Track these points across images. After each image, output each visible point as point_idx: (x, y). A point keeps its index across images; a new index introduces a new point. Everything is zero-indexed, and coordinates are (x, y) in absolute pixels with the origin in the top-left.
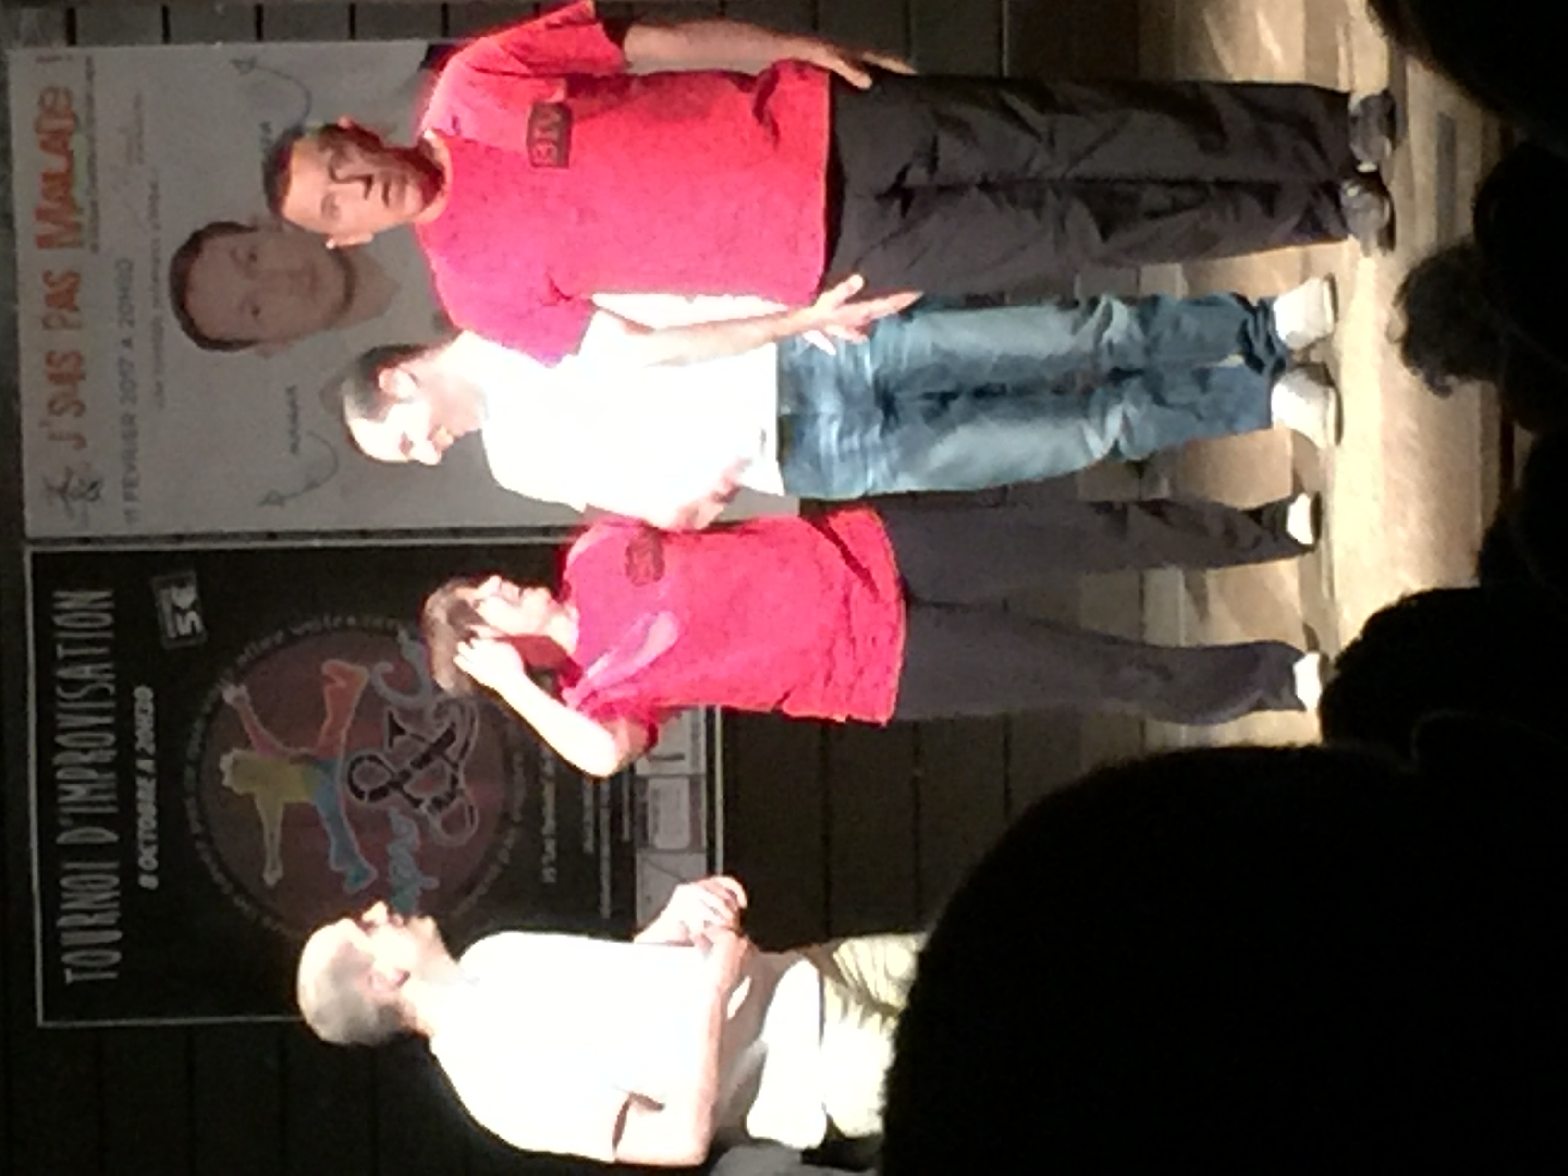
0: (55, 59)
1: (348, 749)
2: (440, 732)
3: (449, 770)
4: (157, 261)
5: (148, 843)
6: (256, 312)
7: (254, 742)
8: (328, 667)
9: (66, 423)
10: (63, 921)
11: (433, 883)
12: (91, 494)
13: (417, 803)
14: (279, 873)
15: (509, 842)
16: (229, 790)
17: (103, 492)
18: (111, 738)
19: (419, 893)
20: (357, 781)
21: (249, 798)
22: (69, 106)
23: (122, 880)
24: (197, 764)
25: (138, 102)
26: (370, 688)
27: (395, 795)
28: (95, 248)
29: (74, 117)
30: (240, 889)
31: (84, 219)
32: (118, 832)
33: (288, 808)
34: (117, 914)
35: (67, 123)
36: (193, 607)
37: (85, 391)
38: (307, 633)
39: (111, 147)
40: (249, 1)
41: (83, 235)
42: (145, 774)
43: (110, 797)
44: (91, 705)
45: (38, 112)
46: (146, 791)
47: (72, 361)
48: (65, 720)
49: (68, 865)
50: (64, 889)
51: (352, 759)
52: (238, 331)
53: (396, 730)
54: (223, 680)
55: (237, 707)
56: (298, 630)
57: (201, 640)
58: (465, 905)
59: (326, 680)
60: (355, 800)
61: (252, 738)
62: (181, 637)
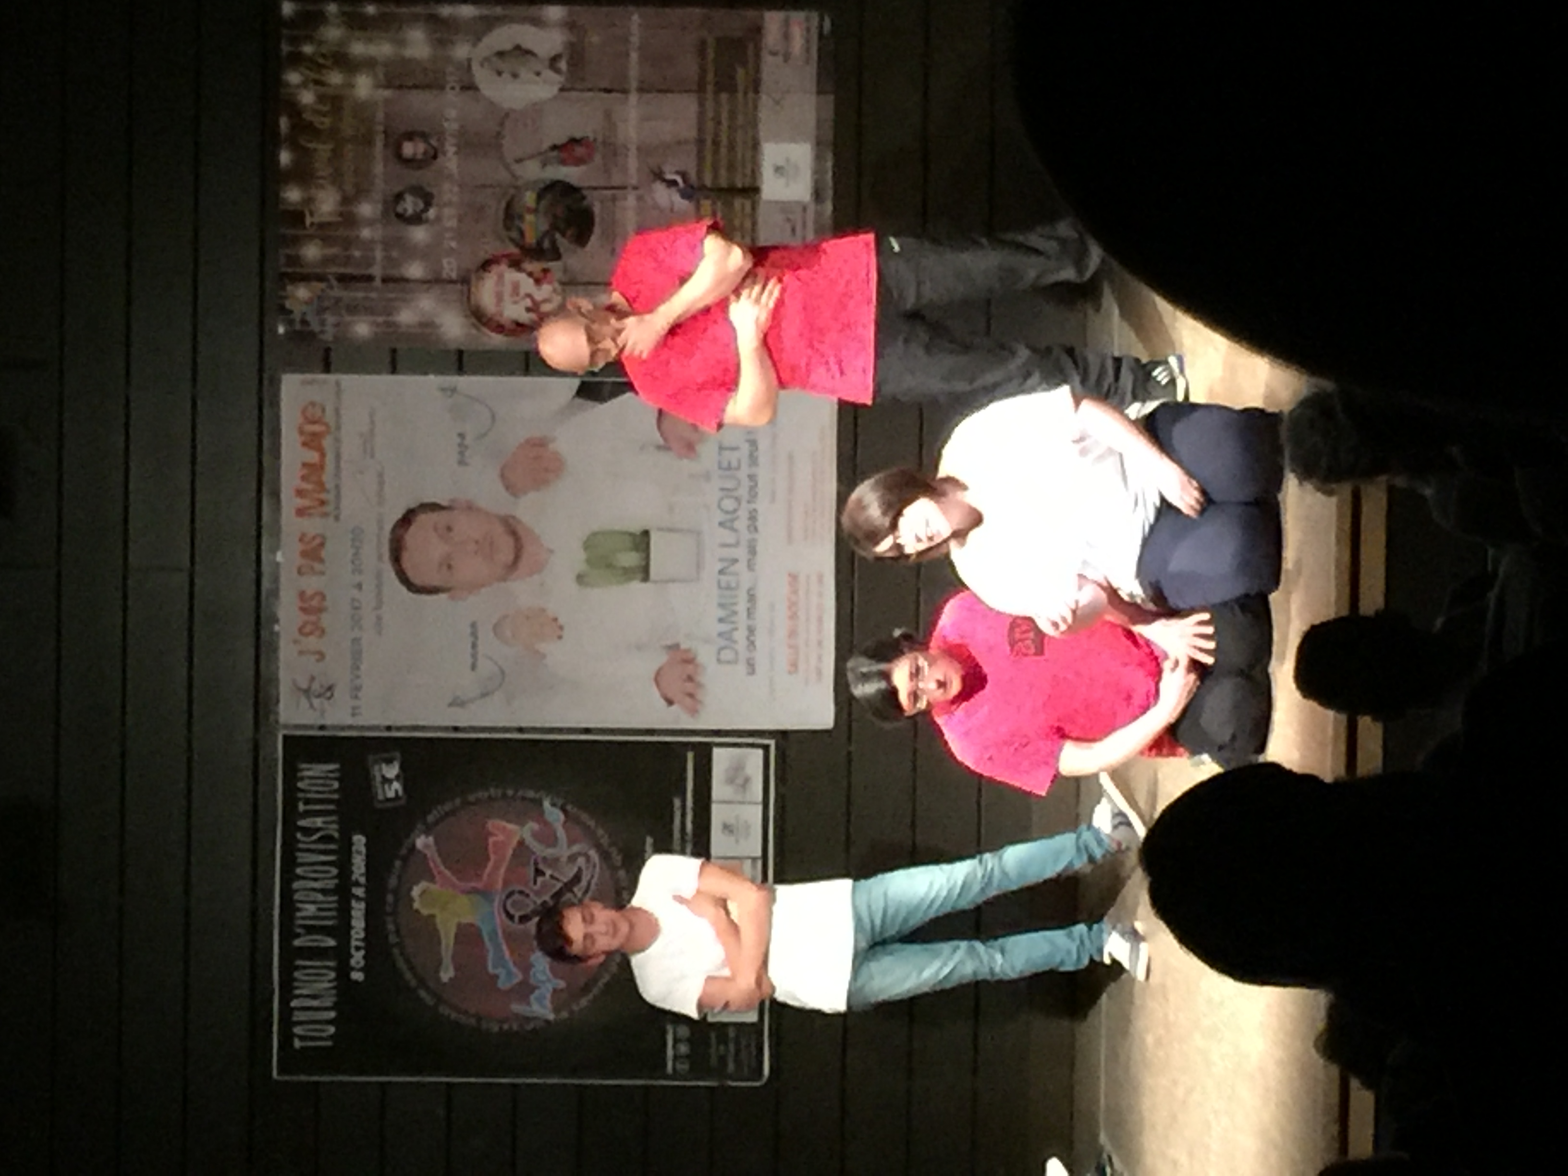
0: (315, 382)
1: (506, 883)
2: (570, 875)
4: (381, 528)
5: (358, 948)
6: (450, 567)
7: (438, 878)
8: (492, 825)
9: (312, 642)
10: (294, 1003)
11: (562, 984)
12: (328, 694)
14: (451, 973)
16: (417, 911)
17: (336, 694)
18: (334, 871)
19: (551, 989)
20: (510, 908)
21: (432, 916)
22: (323, 416)
23: (338, 975)
24: (396, 892)
25: (372, 415)
26: (521, 843)
27: (536, 920)
28: (337, 518)
29: (326, 425)
30: (422, 982)
31: (330, 497)
32: (337, 939)
33: (459, 925)
34: (334, 999)
35: (321, 428)
36: (397, 778)
37: (326, 620)
38: (478, 802)
39: (350, 446)
40: (453, 346)
41: (329, 508)
42: (358, 899)
43: (334, 913)
44: (321, 847)
45: (300, 420)
46: (358, 910)
47: (317, 598)
48: (302, 857)
49: (300, 962)
50: (298, 980)
51: (507, 892)
52: (436, 582)
53: (539, 872)
54: (417, 832)
55: (426, 852)
56: (471, 798)
57: (403, 802)
58: (584, 1002)
59: (490, 834)
60: (509, 923)
61: (436, 874)
62: (389, 800)
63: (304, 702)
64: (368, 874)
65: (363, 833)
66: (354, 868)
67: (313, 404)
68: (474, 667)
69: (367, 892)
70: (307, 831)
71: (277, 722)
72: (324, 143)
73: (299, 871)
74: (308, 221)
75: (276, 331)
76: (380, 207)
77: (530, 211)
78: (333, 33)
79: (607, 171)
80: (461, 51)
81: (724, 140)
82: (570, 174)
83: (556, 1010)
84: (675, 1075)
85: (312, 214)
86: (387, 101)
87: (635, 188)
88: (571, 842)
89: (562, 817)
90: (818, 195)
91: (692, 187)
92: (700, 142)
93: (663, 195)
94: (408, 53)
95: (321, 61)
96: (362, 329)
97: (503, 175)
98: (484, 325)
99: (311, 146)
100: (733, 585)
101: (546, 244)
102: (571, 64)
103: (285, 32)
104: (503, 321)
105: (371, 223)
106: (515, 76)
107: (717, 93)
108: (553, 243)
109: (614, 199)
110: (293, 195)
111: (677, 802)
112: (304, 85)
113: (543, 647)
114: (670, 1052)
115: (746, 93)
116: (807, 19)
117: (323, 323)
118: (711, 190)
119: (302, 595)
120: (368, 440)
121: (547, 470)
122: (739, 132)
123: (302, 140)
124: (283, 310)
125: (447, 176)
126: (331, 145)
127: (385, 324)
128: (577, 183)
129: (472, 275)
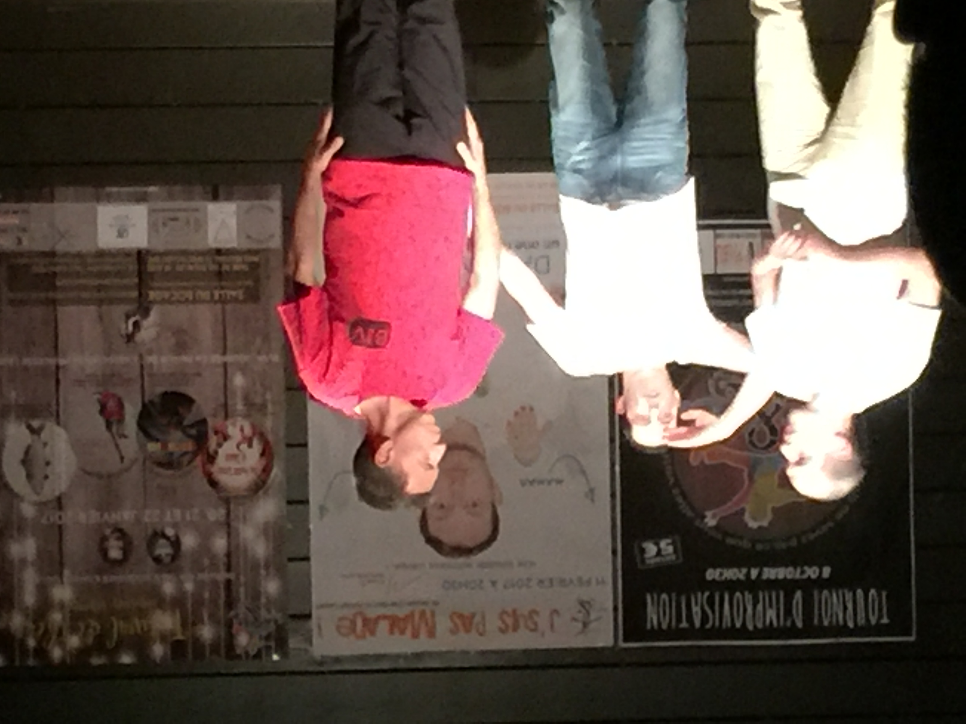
0: (319, 626)
1: (744, 448)
4: (443, 566)
5: (803, 572)
7: (740, 507)
9: (543, 621)
10: (851, 625)
12: (587, 606)
16: (770, 523)
17: (585, 598)
20: (764, 444)
21: (775, 511)
22: (348, 618)
23: (826, 588)
24: (754, 543)
25: (346, 576)
27: (773, 421)
28: (436, 603)
29: (355, 615)
31: (418, 609)
32: (796, 591)
34: (846, 591)
35: (359, 619)
36: (657, 544)
37: (523, 609)
38: (675, 475)
40: (283, 508)
44: (717, 607)
45: (352, 638)
46: (770, 573)
47: (505, 617)
48: (727, 622)
49: (816, 621)
50: (831, 622)
51: (750, 447)
52: (488, 516)
54: (702, 526)
55: (719, 517)
56: (672, 481)
57: (677, 538)
59: (702, 463)
61: (737, 508)
62: (675, 551)
63: (592, 626)
64: (739, 566)
65: (705, 571)
67: (338, 628)
68: (560, 482)
69: (755, 566)
70: (705, 618)
72: (112, 626)
73: (738, 625)
74: (180, 637)
75: (276, 662)
76: (165, 576)
77: (165, 446)
78: (17, 622)
79: (128, 381)
80: (28, 511)
81: (96, 282)
85: (173, 634)
86: (74, 573)
87: (141, 357)
90: (141, 199)
91: (139, 308)
92: (100, 302)
93: (146, 333)
94: (31, 555)
95: (41, 632)
96: (272, 587)
97: (136, 470)
98: (264, 482)
99: (115, 636)
101: (193, 432)
102: (35, 416)
103: (17, 663)
104: (262, 467)
105: (180, 584)
107: (54, 288)
108: (192, 426)
109: (152, 375)
110: (158, 651)
112: (62, 644)
113: (540, 422)
115: (55, 265)
117: (268, 621)
118: (141, 291)
119: (503, 631)
120: (367, 579)
122: (90, 269)
123: (110, 644)
124: (258, 656)
125: (138, 520)
126: (114, 619)
127: (267, 567)
128: (139, 407)
129: (222, 494)
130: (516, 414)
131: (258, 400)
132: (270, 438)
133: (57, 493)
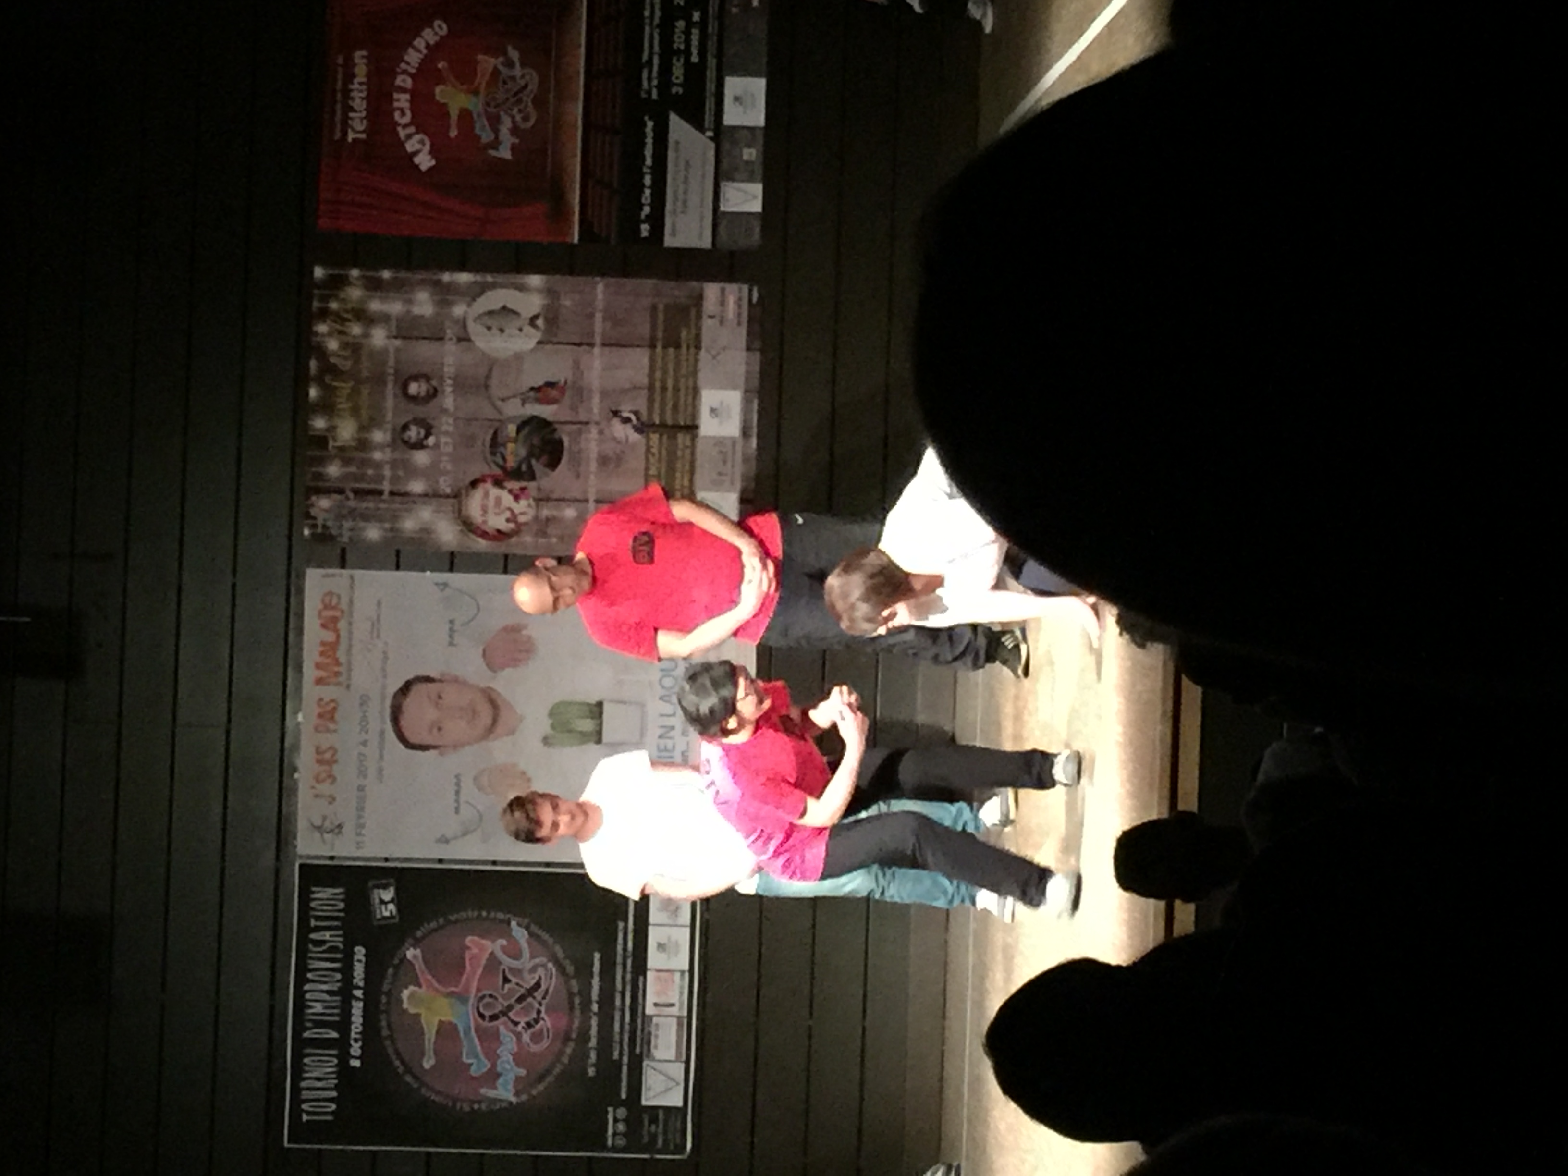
0: (333, 575)
1: (478, 990)
2: (533, 982)
3: (537, 1005)
5: (356, 1040)
6: (440, 729)
7: (423, 983)
8: (469, 940)
9: (325, 788)
11: (522, 1072)
12: (337, 831)
13: (516, 1024)
14: (432, 1062)
15: (569, 1050)
16: (405, 1011)
17: (344, 830)
18: (338, 976)
19: (514, 1078)
20: (481, 1010)
21: (418, 1015)
22: (338, 603)
23: (339, 1062)
24: (389, 994)
25: (379, 604)
26: (492, 954)
27: (503, 1019)
28: (348, 687)
29: (342, 612)
30: (408, 1070)
31: (343, 669)
32: (339, 1032)
33: (440, 1023)
34: (336, 1081)
35: (337, 614)
36: (392, 901)
37: (337, 770)
38: (458, 920)
39: (361, 629)
40: (447, 548)
41: (341, 679)
42: (357, 999)
43: (336, 1011)
44: (329, 956)
45: (320, 606)
46: (357, 1008)
47: (331, 752)
48: (313, 964)
49: (308, 1051)
50: (305, 1064)
51: (480, 995)
52: (427, 740)
53: (506, 980)
54: (407, 945)
55: (414, 962)
56: (453, 918)
57: (397, 921)
58: (541, 1087)
59: (468, 948)
60: (480, 1020)
61: (422, 981)
62: (385, 918)
63: (317, 835)
64: (366, 979)
65: (364, 946)
66: (355, 974)
67: (330, 594)
68: (457, 810)
69: (364, 994)
70: (318, 943)
71: (295, 854)
72: (344, 381)
73: (309, 975)
74: (331, 443)
75: (302, 533)
77: (512, 440)
78: (355, 293)
79: (574, 409)
80: (459, 310)
81: (670, 385)
82: (546, 411)
83: (517, 1094)
84: (614, 1149)
85: (335, 440)
86: (398, 350)
87: (597, 423)
88: (532, 957)
89: (526, 933)
90: (745, 432)
91: (643, 424)
92: (651, 388)
93: (620, 430)
94: (417, 310)
95: (346, 316)
96: (373, 533)
97: (490, 413)
98: (473, 531)
99: (335, 384)
100: (670, 746)
101: (524, 468)
102: (547, 320)
103: (316, 291)
104: (488, 530)
105: (381, 447)
106: (502, 331)
107: (665, 347)
108: (530, 467)
109: (580, 432)
110: (319, 423)
111: (621, 925)
112: (330, 334)
114: (610, 1131)
115: (688, 347)
116: (740, 290)
117: (341, 527)
118: (658, 426)
119: (318, 751)
120: (376, 625)
121: (520, 651)
122: (683, 380)
123: (327, 379)
124: (308, 516)
125: (445, 411)
126: (351, 384)
127: (391, 529)
128: (550, 419)
129: (463, 492)
130: (524, 773)
131: (550, 530)
132: (514, 540)
133: (473, 338)
